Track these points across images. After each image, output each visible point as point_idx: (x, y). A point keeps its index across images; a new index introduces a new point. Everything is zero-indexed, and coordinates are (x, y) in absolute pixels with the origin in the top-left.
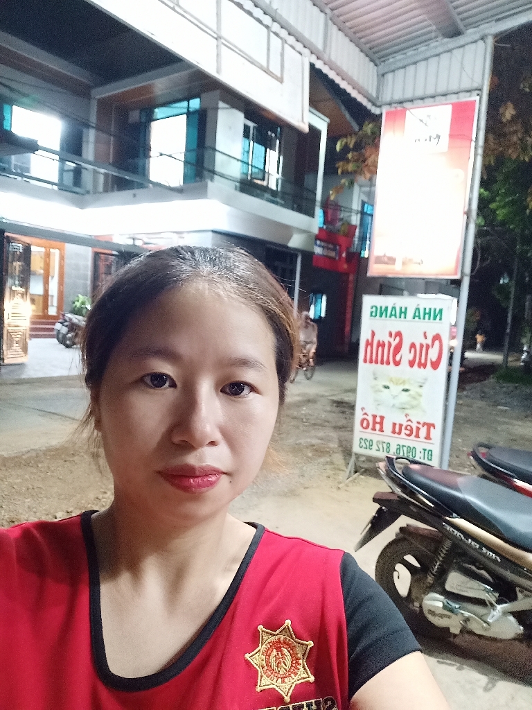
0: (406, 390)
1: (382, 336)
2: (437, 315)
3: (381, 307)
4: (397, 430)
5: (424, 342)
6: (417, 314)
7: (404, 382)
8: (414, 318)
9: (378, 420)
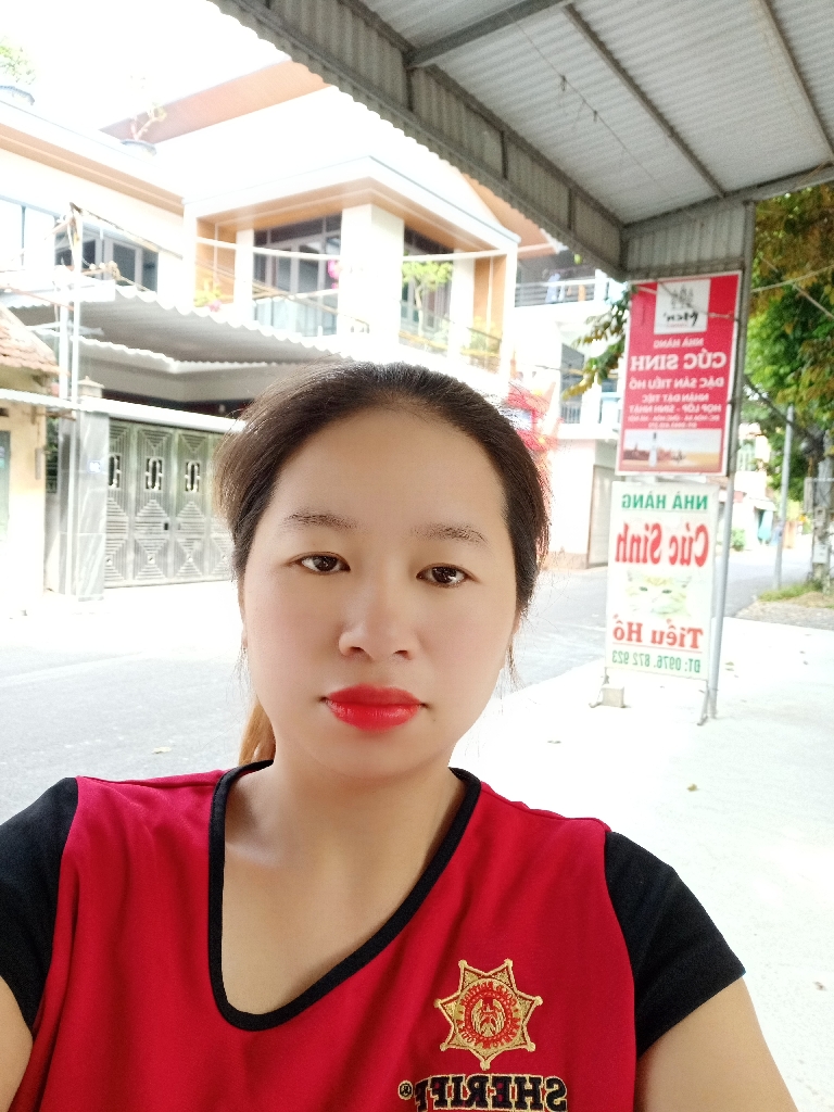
0: (668, 592)
5: (687, 535)
8: (674, 508)
9: (635, 628)
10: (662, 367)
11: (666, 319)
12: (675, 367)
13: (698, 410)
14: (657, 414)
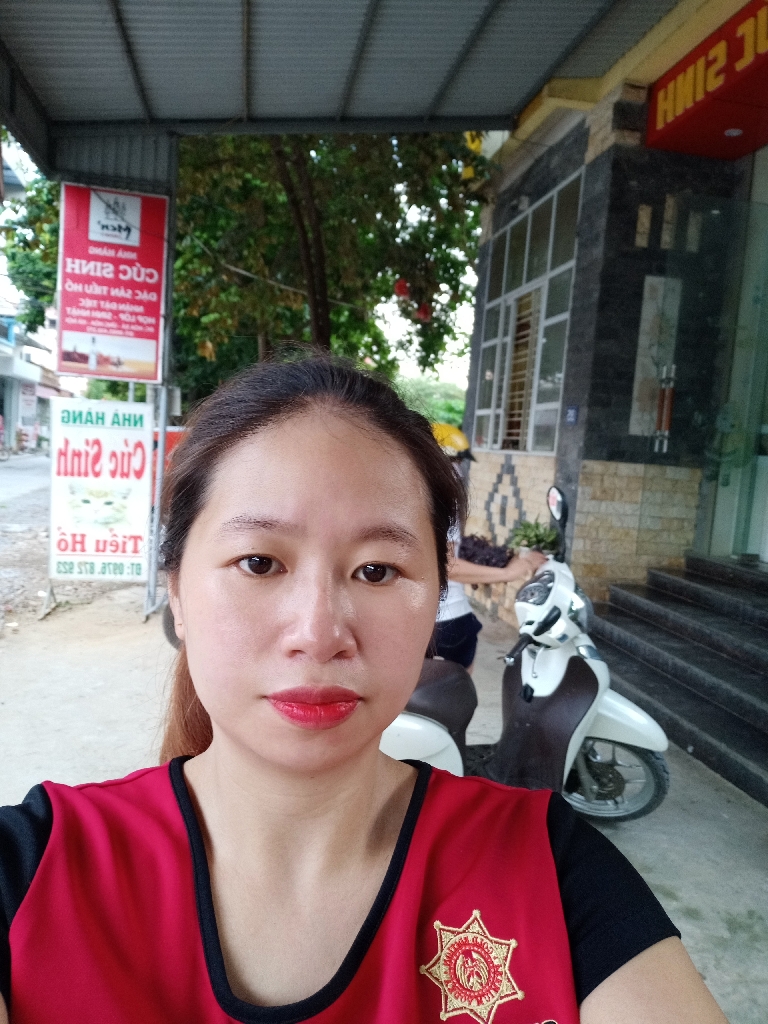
0: (109, 503)
1: (78, 444)
2: (138, 421)
3: (74, 412)
4: (101, 547)
5: (126, 450)
7: (106, 494)
8: (113, 425)
9: (78, 539)
10: (99, 274)
11: (99, 228)
12: (111, 276)
13: (133, 319)
14: (95, 319)
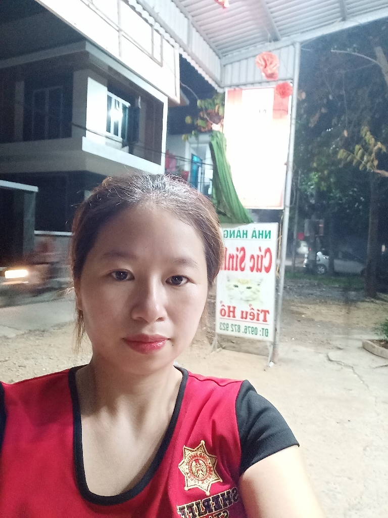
0: (249, 288)
1: (232, 251)
2: (268, 235)
3: (230, 231)
4: (244, 316)
5: (260, 254)
6: (254, 235)
7: (247, 282)
8: (252, 238)
9: (232, 309)
